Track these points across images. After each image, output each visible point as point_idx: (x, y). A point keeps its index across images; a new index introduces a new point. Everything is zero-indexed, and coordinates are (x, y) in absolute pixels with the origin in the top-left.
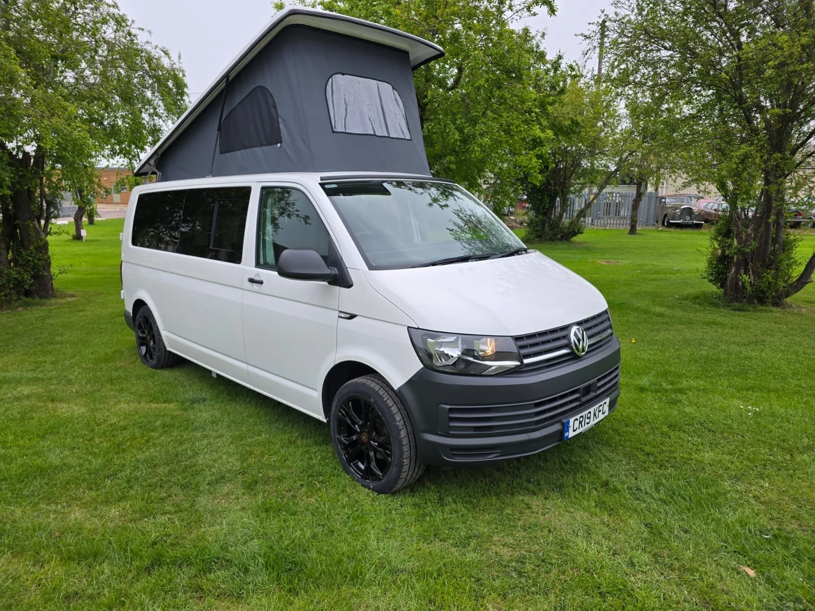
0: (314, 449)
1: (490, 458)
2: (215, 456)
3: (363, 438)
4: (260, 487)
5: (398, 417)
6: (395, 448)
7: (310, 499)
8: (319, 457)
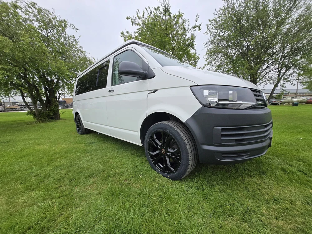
0: (137, 159)
1: (244, 158)
2: (92, 163)
3: (163, 151)
4: (110, 179)
5: (184, 138)
6: (183, 155)
7: (137, 185)
8: (139, 162)
